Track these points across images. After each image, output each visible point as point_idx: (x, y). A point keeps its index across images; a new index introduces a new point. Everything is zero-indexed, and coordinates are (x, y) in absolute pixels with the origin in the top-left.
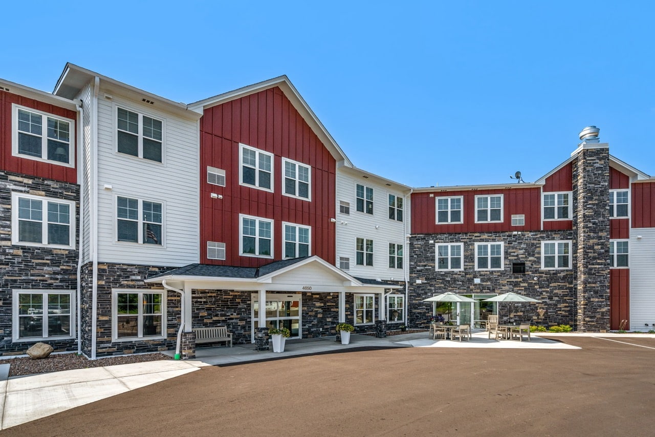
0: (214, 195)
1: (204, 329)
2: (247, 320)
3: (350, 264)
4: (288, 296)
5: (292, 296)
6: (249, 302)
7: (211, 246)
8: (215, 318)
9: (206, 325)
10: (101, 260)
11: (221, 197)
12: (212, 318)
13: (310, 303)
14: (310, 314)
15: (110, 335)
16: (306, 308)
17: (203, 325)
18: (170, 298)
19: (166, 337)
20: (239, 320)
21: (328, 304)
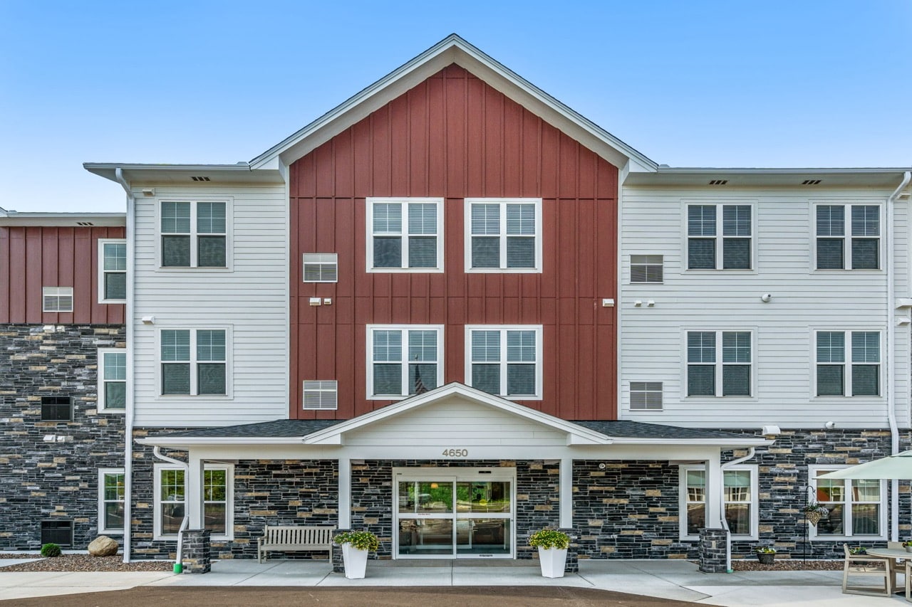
0: (315, 301)
1: (296, 528)
2: (382, 516)
3: (664, 395)
4: (480, 472)
5: (490, 472)
6: (387, 484)
7: (308, 387)
8: (317, 511)
9: (300, 522)
10: (138, 424)
11: (328, 300)
12: (311, 511)
13: (539, 486)
14: (537, 508)
15: (151, 530)
16: (526, 497)
17: (295, 522)
18: (238, 477)
19: (232, 538)
20: (366, 516)
21: (591, 488)
